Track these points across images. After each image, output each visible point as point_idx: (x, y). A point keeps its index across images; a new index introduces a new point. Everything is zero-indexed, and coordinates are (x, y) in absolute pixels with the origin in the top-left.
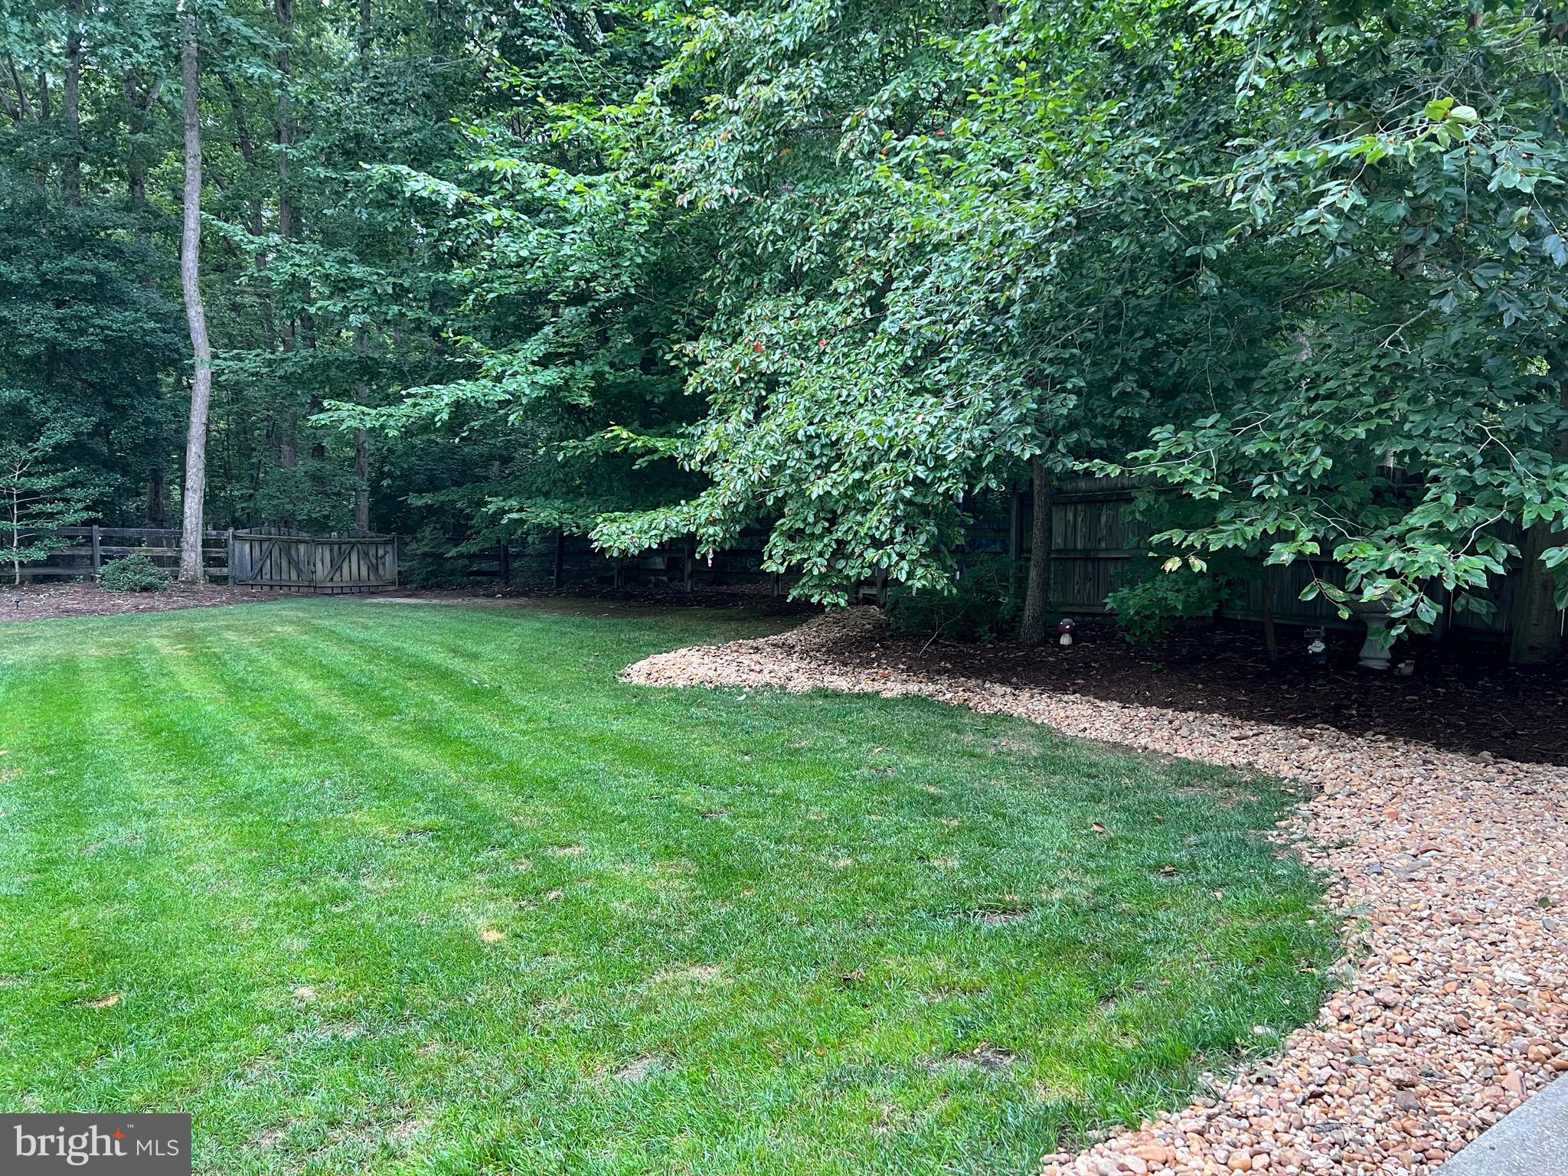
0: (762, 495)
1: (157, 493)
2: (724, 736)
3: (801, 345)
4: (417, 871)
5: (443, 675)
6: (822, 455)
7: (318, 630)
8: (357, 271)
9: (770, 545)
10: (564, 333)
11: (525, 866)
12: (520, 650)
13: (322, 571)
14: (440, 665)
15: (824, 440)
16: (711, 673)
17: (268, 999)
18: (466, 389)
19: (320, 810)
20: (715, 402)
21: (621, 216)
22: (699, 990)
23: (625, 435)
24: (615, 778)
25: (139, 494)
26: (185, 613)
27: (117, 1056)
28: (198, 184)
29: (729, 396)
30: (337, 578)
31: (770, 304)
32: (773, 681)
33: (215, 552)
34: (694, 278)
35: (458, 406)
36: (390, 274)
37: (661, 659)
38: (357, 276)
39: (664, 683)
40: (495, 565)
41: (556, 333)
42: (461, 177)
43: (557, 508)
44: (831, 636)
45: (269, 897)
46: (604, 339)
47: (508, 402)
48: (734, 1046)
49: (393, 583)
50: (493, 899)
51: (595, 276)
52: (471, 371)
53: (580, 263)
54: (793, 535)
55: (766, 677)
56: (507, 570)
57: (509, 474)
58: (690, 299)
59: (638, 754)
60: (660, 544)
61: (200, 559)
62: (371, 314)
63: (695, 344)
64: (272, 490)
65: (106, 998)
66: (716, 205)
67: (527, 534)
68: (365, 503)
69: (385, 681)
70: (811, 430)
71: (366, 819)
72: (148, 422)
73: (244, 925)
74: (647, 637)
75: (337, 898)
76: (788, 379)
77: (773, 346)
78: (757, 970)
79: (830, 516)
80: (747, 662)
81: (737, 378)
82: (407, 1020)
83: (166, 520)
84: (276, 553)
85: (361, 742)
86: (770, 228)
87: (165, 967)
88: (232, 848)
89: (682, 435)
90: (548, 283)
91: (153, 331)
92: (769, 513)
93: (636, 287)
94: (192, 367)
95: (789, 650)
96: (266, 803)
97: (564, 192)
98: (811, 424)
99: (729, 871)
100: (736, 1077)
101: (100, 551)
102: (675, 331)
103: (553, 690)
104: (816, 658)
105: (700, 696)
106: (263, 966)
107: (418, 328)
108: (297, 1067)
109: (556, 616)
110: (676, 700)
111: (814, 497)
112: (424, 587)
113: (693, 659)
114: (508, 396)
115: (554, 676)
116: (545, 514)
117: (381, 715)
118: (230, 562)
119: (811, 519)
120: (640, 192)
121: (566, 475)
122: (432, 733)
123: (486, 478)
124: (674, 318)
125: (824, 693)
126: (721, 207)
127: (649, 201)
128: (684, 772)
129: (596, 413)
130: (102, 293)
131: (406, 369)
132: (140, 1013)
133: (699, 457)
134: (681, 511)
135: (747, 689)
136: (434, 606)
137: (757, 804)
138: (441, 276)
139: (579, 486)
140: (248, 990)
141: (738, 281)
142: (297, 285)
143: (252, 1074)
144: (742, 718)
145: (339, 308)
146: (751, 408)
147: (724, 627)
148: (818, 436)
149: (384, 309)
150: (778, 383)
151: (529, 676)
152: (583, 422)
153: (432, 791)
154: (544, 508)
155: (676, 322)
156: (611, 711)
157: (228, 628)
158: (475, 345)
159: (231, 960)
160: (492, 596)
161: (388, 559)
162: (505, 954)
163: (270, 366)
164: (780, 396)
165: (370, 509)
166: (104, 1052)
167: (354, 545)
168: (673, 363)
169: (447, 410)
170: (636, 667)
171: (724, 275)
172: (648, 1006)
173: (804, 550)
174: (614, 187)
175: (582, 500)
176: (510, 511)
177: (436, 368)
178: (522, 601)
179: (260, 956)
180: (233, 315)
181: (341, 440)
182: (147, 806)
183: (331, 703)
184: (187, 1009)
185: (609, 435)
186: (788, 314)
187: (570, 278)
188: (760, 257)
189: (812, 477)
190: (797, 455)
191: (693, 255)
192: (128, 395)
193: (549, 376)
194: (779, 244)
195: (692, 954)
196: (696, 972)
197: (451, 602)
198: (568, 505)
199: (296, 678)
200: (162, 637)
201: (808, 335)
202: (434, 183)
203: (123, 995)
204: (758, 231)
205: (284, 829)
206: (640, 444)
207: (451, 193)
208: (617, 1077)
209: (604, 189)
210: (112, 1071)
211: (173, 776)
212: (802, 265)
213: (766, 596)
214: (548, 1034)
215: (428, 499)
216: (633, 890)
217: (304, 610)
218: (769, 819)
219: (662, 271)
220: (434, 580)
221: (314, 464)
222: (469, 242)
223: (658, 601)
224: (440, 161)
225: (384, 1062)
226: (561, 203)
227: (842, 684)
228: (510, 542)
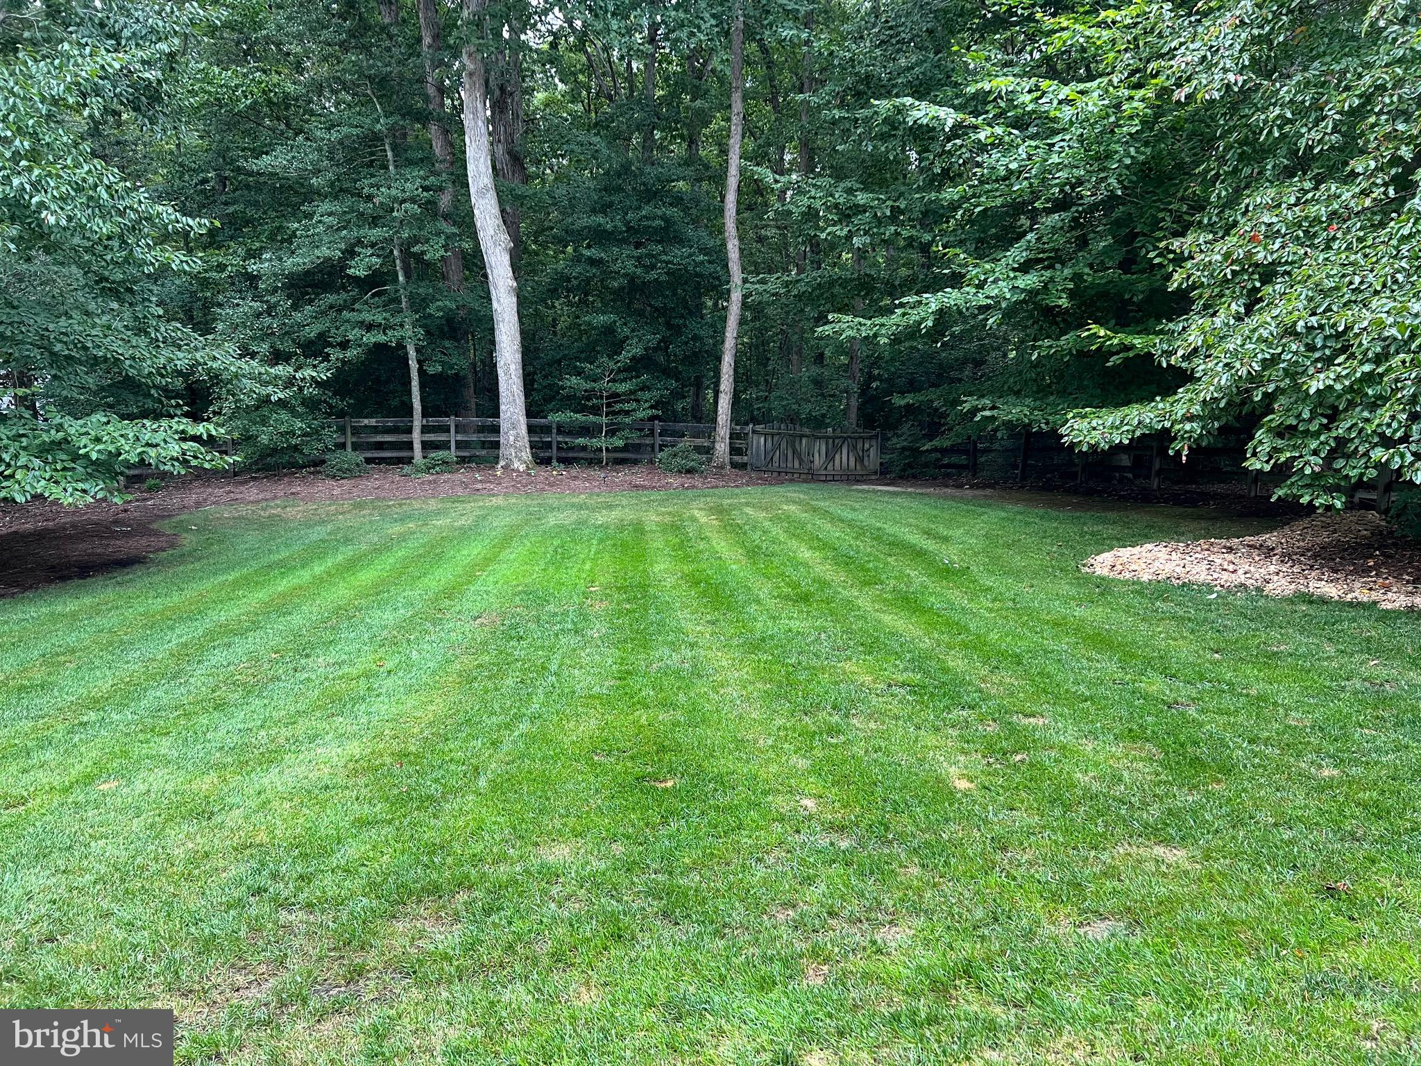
0: (1247, 391)
1: (697, 396)
2: (1192, 632)
3: (1306, 231)
4: (897, 718)
5: (918, 554)
6: (1324, 347)
7: (815, 510)
8: (861, 198)
9: (1255, 442)
10: (1045, 239)
11: (992, 728)
12: (986, 536)
13: (818, 461)
14: (915, 545)
15: (1328, 332)
16: (1179, 570)
17: (780, 803)
18: (951, 297)
19: (818, 657)
20: (1200, 297)
21: (1112, 119)
22: (1164, 868)
23: (1102, 333)
24: (1078, 661)
25: (684, 397)
26: (716, 491)
27: (674, 826)
28: (739, 137)
29: (1217, 290)
30: (830, 467)
31: (1272, 192)
32: (1248, 583)
33: (739, 443)
34: (1185, 174)
35: (941, 313)
36: (889, 199)
37: (1125, 553)
38: (861, 202)
39: (1128, 575)
40: (963, 459)
41: (1038, 239)
42: (956, 102)
43: (1028, 406)
44: (1318, 540)
45: (779, 722)
46: (1083, 243)
47: (988, 307)
48: (1201, 927)
49: (876, 473)
50: (964, 752)
51: (1080, 182)
52: (956, 280)
53: (1067, 170)
54: (1283, 432)
55: (1240, 578)
56: (975, 464)
57: (982, 376)
58: (1179, 195)
59: (1101, 641)
60: (1131, 440)
61: (727, 450)
62: (871, 236)
63: (1183, 240)
64: (783, 393)
65: (665, 781)
66: (1216, 95)
67: (995, 430)
68: (854, 403)
69: (869, 555)
70: (1314, 321)
71: (854, 669)
72: (696, 338)
73: (761, 741)
74: (1111, 531)
75: (833, 731)
76: (1288, 268)
77: (1272, 234)
78: (1228, 861)
79: (1329, 412)
80: (1218, 561)
81: (1228, 271)
82: (891, 842)
83: (704, 418)
84: (783, 445)
85: (849, 604)
86: (1277, 112)
87: (706, 764)
88: (752, 678)
89: (1162, 332)
90: (1032, 192)
91: (702, 263)
92: (1254, 408)
93: (1124, 188)
94: (729, 291)
95: (1268, 552)
96: (777, 647)
97: (1055, 102)
98: (1314, 314)
99: (1196, 762)
100: (1204, 957)
101: (659, 441)
102: (1161, 229)
103: (1017, 574)
104: (1300, 562)
105: (1166, 591)
106: (776, 776)
107: (910, 245)
108: (802, 862)
109: (1019, 507)
110: (1140, 593)
111: (1312, 391)
112: (901, 478)
113: (1159, 555)
114: (989, 301)
115: (1018, 561)
116: (1015, 411)
117: (866, 583)
118: (749, 452)
119: (1306, 415)
120: (1133, 93)
121: (1038, 374)
122: (908, 603)
123: (960, 380)
124: (1161, 215)
125: (1309, 599)
126: (1222, 97)
127: (1143, 100)
128: (1148, 662)
129: (1070, 315)
130: (668, 235)
131: (897, 283)
132: (688, 795)
133: (1180, 353)
134: (1156, 408)
135: (1218, 588)
136: (910, 493)
137: (1227, 702)
138: (933, 196)
139: (1049, 386)
140: (765, 793)
141: (1236, 171)
142: (811, 214)
143: (770, 860)
144: (1213, 616)
145: (845, 232)
146: (1241, 301)
147: (1194, 525)
148: (1321, 327)
149: (882, 230)
150: (1275, 274)
151: (995, 560)
152: (1057, 323)
153: (909, 652)
154: (1015, 406)
155: (1163, 219)
156: (1074, 599)
157: (747, 504)
158: (962, 256)
159: (753, 767)
160: (960, 486)
161: (872, 452)
162: (975, 802)
163: (787, 286)
164: (1277, 287)
165: (859, 409)
166: (665, 823)
167: (845, 439)
168: (1157, 261)
169: (932, 318)
170: (1100, 558)
171: (1220, 167)
172: (1110, 873)
173: (1295, 447)
174: (1107, 91)
175: (1052, 398)
176: (984, 409)
177: (923, 280)
178: (988, 492)
179: (774, 768)
180: (759, 246)
181: (840, 349)
182: (691, 639)
183: (825, 570)
184: (723, 801)
185: (1086, 334)
186: (1292, 200)
187: (1056, 185)
188: (1262, 145)
189: (1311, 371)
190: (1294, 347)
191: (1183, 149)
192: (682, 317)
193: (1029, 281)
194: (1287, 128)
195: (1156, 833)
196: (1159, 851)
197: (924, 491)
198: (1038, 403)
199: (799, 548)
200: (700, 509)
201: (1317, 220)
202: (934, 110)
203: (677, 780)
204: (1263, 117)
205: (791, 669)
206: (1116, 341)
207: (949, 117)
208: (1081, 931)
209: (1095, 94)
210: (670, 837)
211: (709, 617)
212: (1312, 148)
213: (1242, 497)
214: (1014, 879)
215: (909, 399)
216: (1097, 765)
217: (805, 493)
218: (1240, 719)
219: (1150, 170)
220: (910, 471)
221: (815, 370)
222: (961, 161)
223: (1123, 496)
224: (937, 90)
225: (872, 873)
226: (1052, 114)
227: (1332, 591)
228: (979, 438)
